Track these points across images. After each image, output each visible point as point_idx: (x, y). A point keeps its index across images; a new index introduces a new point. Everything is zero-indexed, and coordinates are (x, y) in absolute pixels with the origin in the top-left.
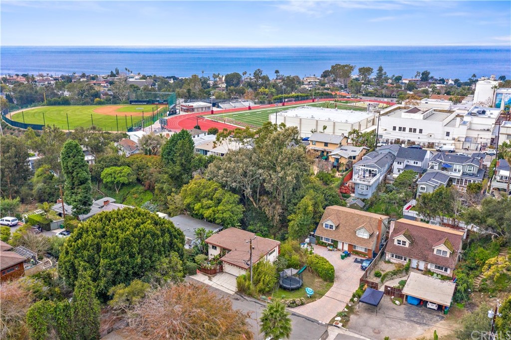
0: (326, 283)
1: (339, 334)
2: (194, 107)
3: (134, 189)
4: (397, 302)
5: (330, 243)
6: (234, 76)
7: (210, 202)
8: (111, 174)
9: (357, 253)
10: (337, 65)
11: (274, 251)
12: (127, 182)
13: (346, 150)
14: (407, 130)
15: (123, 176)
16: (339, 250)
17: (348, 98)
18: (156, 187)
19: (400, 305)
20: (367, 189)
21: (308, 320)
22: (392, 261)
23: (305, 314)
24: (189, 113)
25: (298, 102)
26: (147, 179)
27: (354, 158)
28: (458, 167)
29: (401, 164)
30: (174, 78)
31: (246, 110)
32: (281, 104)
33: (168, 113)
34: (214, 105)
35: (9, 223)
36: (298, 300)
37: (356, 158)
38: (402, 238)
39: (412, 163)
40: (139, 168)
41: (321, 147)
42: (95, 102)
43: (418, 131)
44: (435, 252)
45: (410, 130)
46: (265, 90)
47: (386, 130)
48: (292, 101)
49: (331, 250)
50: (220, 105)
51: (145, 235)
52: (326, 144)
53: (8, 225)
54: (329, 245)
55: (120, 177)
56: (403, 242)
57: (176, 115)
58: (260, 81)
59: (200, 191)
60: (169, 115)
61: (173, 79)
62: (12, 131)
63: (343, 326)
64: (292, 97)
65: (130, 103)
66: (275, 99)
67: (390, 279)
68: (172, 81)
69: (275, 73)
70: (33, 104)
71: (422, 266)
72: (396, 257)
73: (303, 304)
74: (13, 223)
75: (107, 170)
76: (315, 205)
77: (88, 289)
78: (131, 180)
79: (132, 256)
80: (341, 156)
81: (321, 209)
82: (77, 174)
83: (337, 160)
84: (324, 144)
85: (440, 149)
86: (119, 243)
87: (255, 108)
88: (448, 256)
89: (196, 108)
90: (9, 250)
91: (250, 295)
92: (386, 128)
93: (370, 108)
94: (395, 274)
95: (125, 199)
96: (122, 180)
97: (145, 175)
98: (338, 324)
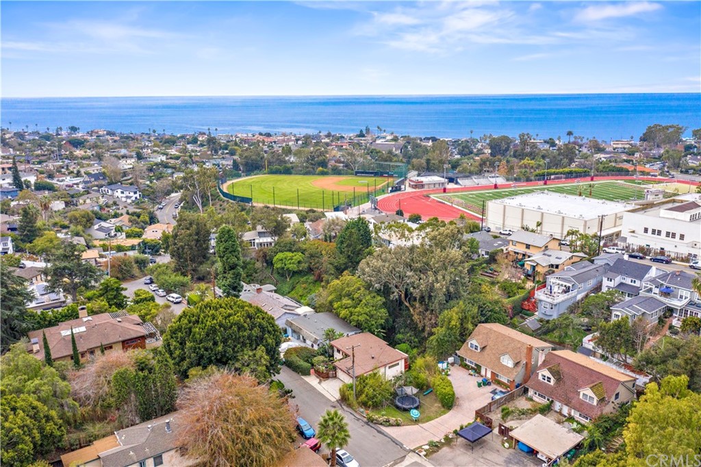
0: (443, 409)
1: (416, 462)
2: (424, 183)
3: (305, 278)
4: (506, 445)
5: (473, 366)
6: (502, 140)
7: (349, 301)
8: (282, 260)
9: (499, 383)
10: (656, 126)
11: (398, 364)
12: (296, 270)
13: (550, 256)
14: (663, 234)
15: (293, 263)
16: (482, 376)
17: (652, 175)
18: (324, 279)
19: (508, 448)
20: (552, 308)
21: (394, 442)
22: (534, 398)
23: (394, 436)
24: (417, 190)
25: (570, 180)
26: (318, 269)
27: (557, 267)
28: (685, 292)
29: (611, 281)
30: (434, 139)
31: (491, 189)
32: (542, 182)
33: (390, 189)
34: (451, 180)
35: (174, 300)
36: (392, 420)
37: (559, 267)
38: (547, 374)
39: (628, 281)
40: (312, 256)
41: (521, 249)
42: (317, 172)
43: (678, 236)
44: (581, 397)
45: (668, 234)
46: (530, 162)
47: (633, 232)
48: (561, 178)
49: (472, 375)
50: (458, 180)
51: (231, 327)
52: (528, 246)
53: (172, 302)
54: (472, 368)
55: (290, 263)
56: (548, 378)
57: (399, 192)
58: (528, 150)
59: (343, 289)
60: (391, 191)
61: (433, 141)
62: (221, 203)
63: (425, 456)
64: (561, 173)
65: (356, 175)
66: (537, 176)
67: (517, 419)
68: (430, 143)
69: (568, 134)
70: (255, 172)
71: (565, 410)
72: (539, 395)
73: (398, 425)
74: (177, 300)
75: (280, 255)
76: (463, 320)
77: (166, 365)
78: (301, 269)
79: (215, 344)
80: (538, 264)
81: (470, 326)
82: (228, 259)
83: (534, 267)
84: (525, 246)
85: (694, 265)
86: (206, 330)
87: (503, 186)
88: (595, 403)
89: (427, 184)
90: (138, 324)
91: (350, 406)
92: (634, 229)
93: (649, 196)
94: (523, 414)
95: (294, 287)
96: (293, 267)
97: (316, 264)
98: (421, 451)
